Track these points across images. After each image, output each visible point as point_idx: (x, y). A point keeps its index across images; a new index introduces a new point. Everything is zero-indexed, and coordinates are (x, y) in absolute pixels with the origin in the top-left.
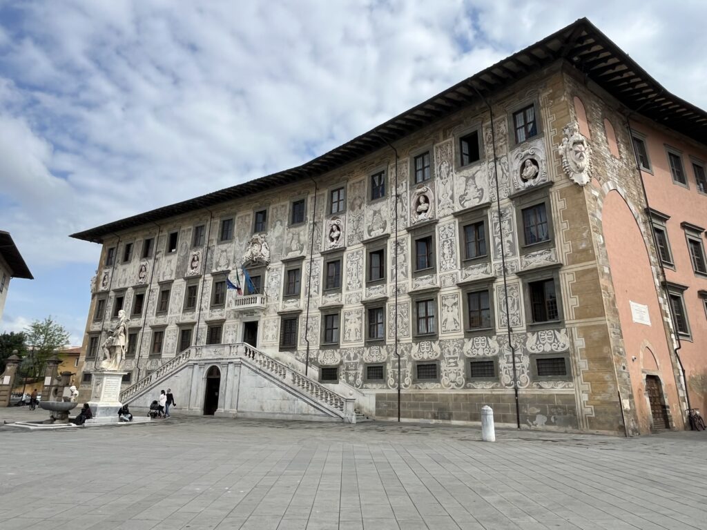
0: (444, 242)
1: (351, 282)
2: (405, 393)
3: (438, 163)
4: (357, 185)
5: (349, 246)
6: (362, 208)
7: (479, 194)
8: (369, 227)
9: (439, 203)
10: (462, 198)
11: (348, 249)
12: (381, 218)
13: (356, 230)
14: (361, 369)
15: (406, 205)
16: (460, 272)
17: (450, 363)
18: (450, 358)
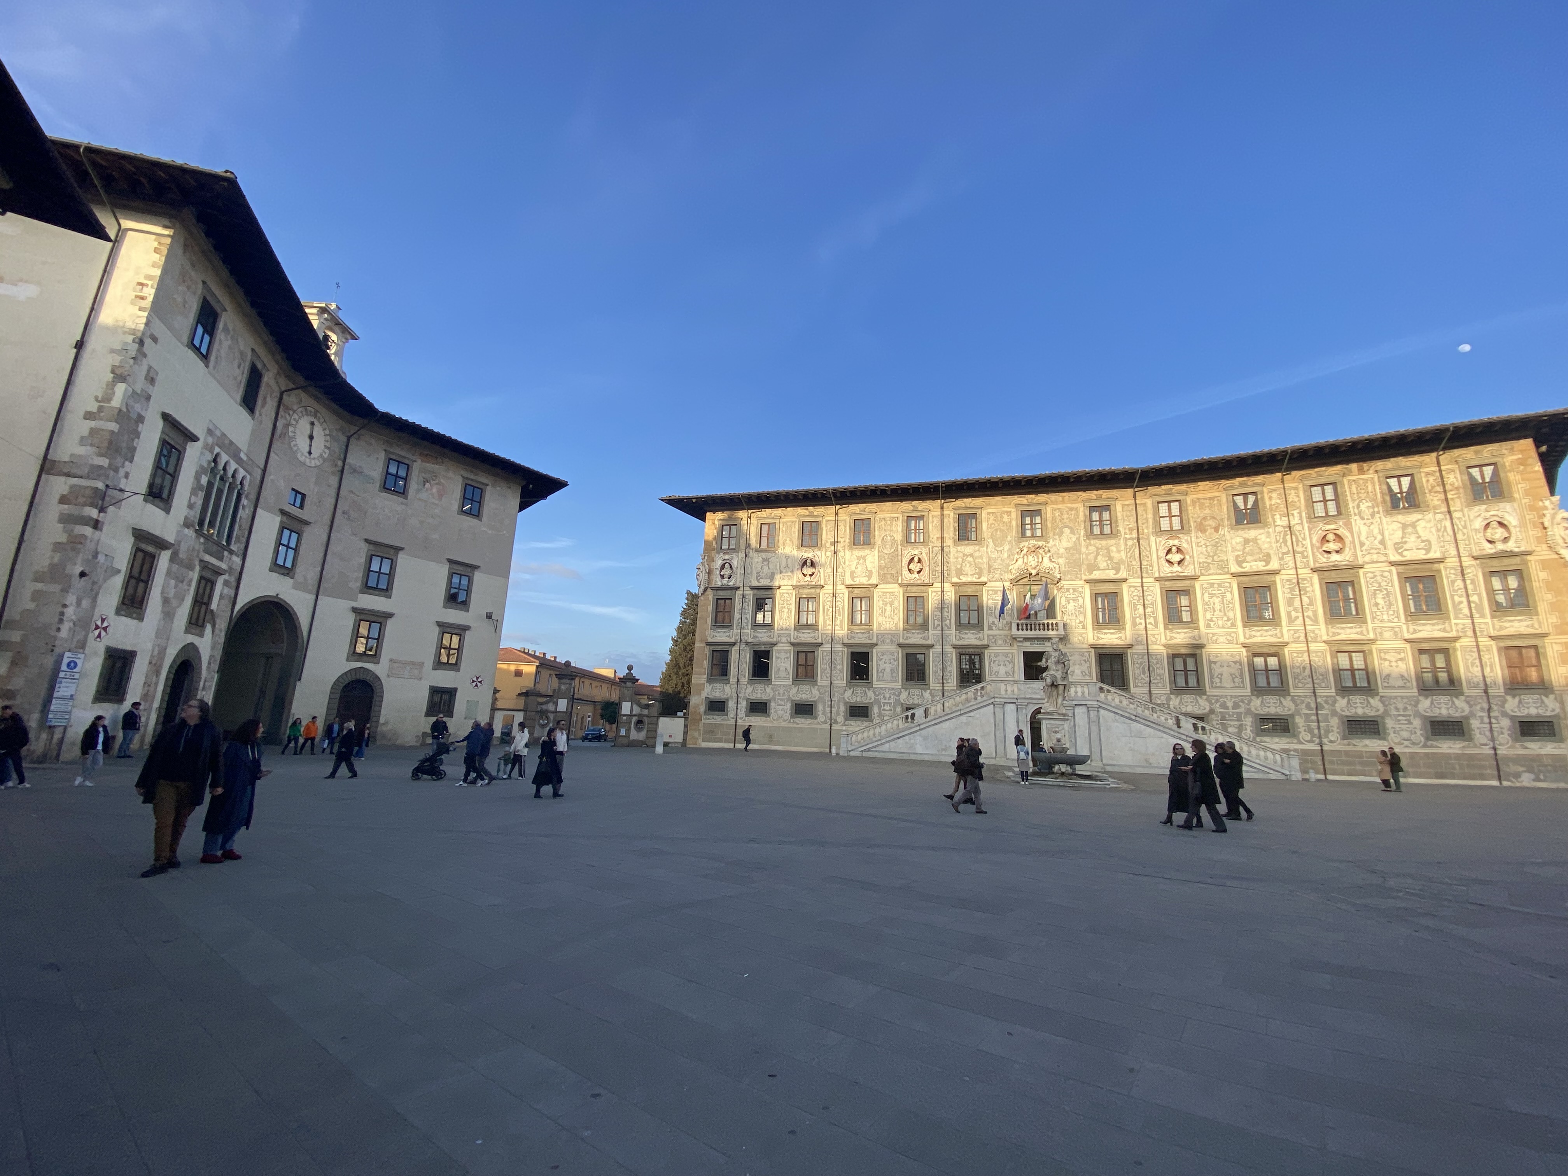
0: (1375, 590)
1: (1214, 619)
2: (1332, 749)
3: (1354, 500)
4: (1207, 503)
5: (1203, 575)
6: (1221, 532)
7: (1425, 545)
8: (1238, 556)
9: (1362, 544)
10: (1398, 547)
11: (1202, 578)
12: (1260, 549)
13: (1213, 557)
14: (1248, 721)
15: (1304, 539)
16: (1404, 627)
17: (1399, 720)
18: (1399, 715)
